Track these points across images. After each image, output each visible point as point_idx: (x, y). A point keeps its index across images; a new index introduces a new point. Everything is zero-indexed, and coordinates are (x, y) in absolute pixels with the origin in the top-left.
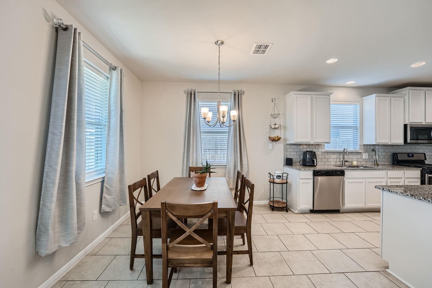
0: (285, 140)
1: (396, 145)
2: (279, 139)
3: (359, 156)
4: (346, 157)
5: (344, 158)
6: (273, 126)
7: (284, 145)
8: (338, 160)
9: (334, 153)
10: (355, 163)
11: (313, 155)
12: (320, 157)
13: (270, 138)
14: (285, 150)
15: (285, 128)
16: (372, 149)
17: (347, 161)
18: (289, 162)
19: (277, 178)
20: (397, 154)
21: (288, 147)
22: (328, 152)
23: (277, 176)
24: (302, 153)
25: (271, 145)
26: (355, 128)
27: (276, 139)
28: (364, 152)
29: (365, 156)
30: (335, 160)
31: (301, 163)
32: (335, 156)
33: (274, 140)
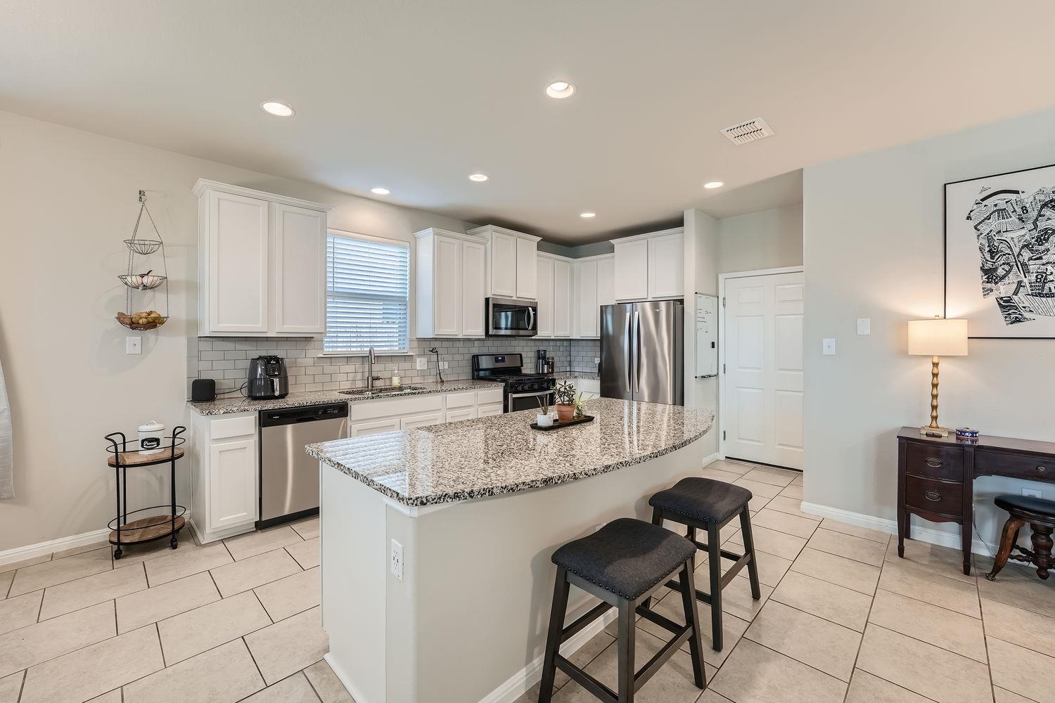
0: (193, 324)
3: (406, 365)
4: (378, 369)
5: (371, 371)
6: (135, 280)
7: (189, 341)
8: (359, 376)
9: (349, 359)
10: (396, 382)
11: (274, 366)
12: (310, 371)
13: (121, 318)
14: (194, 356)
15: (193, 288)
16: (433, 346)
17: (378, 379)
18: (204, 393)
19: (142, 446)
20: (478, 356)
21: (205, 345)
22: (331, 359)
23: (143, 441)
24: (247, 364)
25: (133, 340)
26: (401, 300)
27: (141, 321)
28: (419, 356)
29: (421, 364)
30: (351, 376)
31: (245, 392)
32: (350, 368)
33: (134, 325)
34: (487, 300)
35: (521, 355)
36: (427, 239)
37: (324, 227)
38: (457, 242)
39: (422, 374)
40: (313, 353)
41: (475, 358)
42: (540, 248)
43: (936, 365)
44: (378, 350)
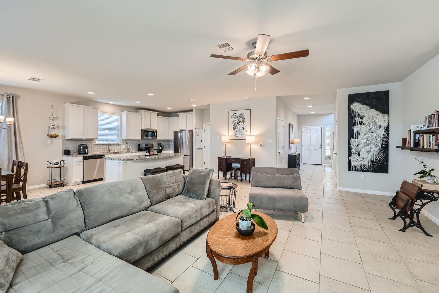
0: (63, 137)
1: (131, 140)
2: (57, 136)
3: (119, 147)
4: (111, 148)
5: (109, 148)
6: (51, 127)
7: (63, 140)
8: (106, 149)
9: (103, 145)
10: (116, 151)
11: (85, 147)
12: (93, 148)
13: (48, 135)
14: (64, 144)
15: (63, 128)
16: (126, 142)
17: (111, 150)
18: (67, 153)
20: (139, 144)
21: (66, 142)
22: (98, 145)
23: (55, 163)
24: (78, 146)
25: (50, 140)
26: (117, 130)
27: (54, 136)
28: (122, 144)
29: (123, 146)
30: (104, 149)
31: (77, 153)
32: (103, 147)
33: (52, 137)
34: (142, 129)
35: (153, 144)
36: (125, 114)
37: (98, 112)
38: (133, 115)
39: (123, 149)
40: (93, 143)
41: (139, 145)
42: (158, 115)
43: (225, 144)
44: (111, 143)
